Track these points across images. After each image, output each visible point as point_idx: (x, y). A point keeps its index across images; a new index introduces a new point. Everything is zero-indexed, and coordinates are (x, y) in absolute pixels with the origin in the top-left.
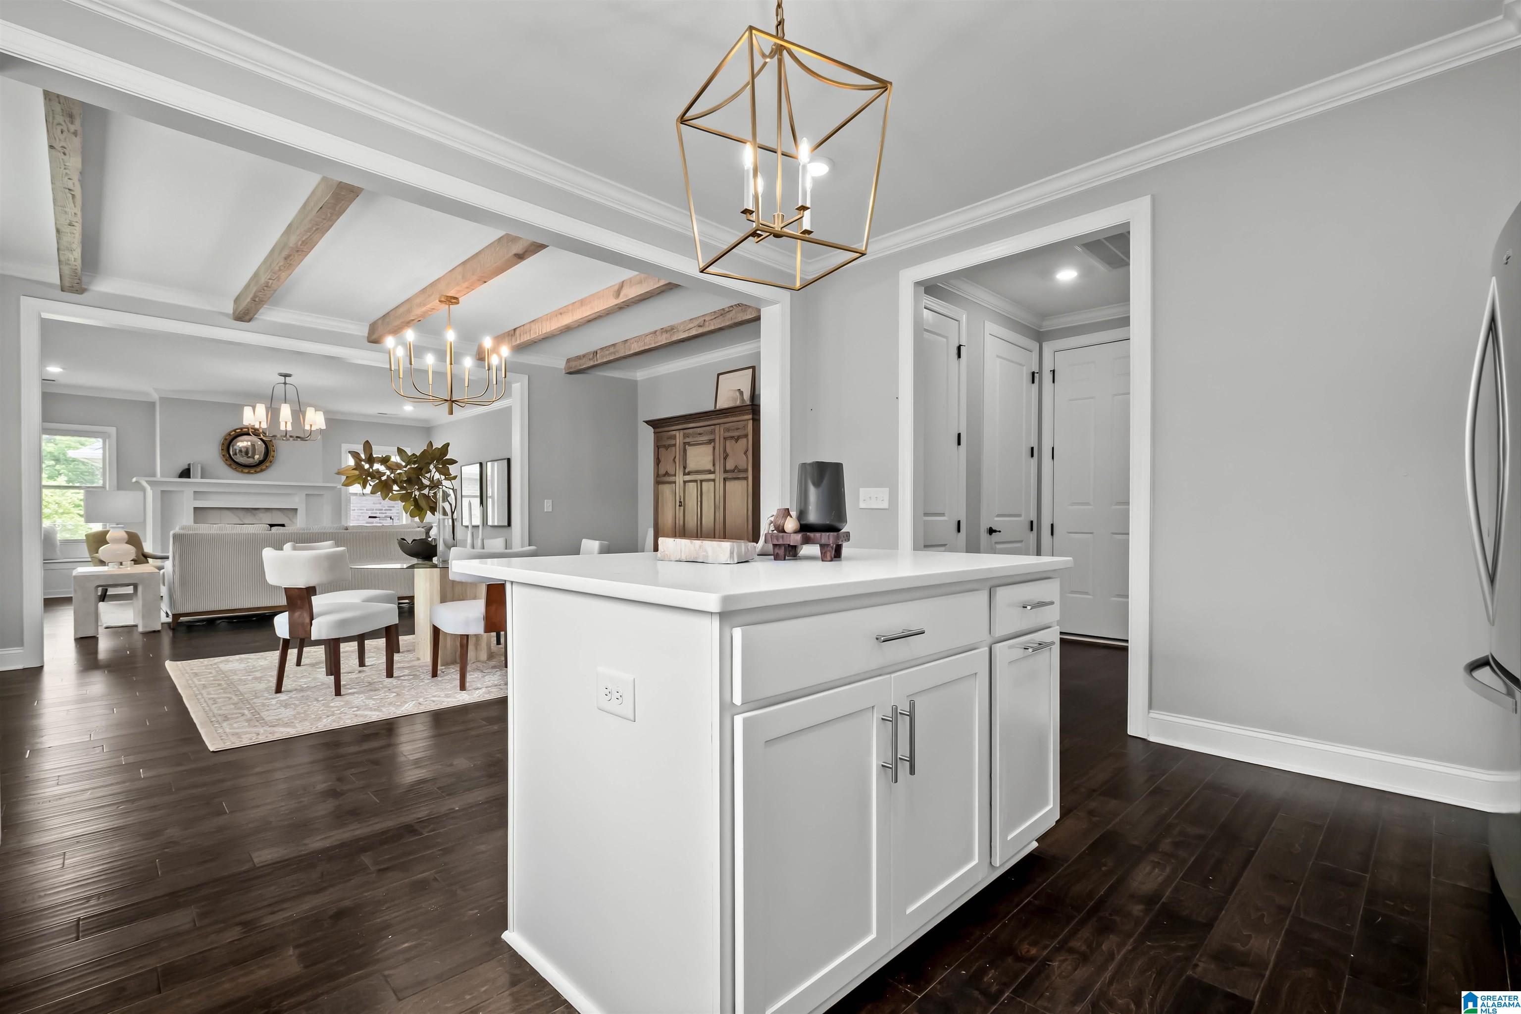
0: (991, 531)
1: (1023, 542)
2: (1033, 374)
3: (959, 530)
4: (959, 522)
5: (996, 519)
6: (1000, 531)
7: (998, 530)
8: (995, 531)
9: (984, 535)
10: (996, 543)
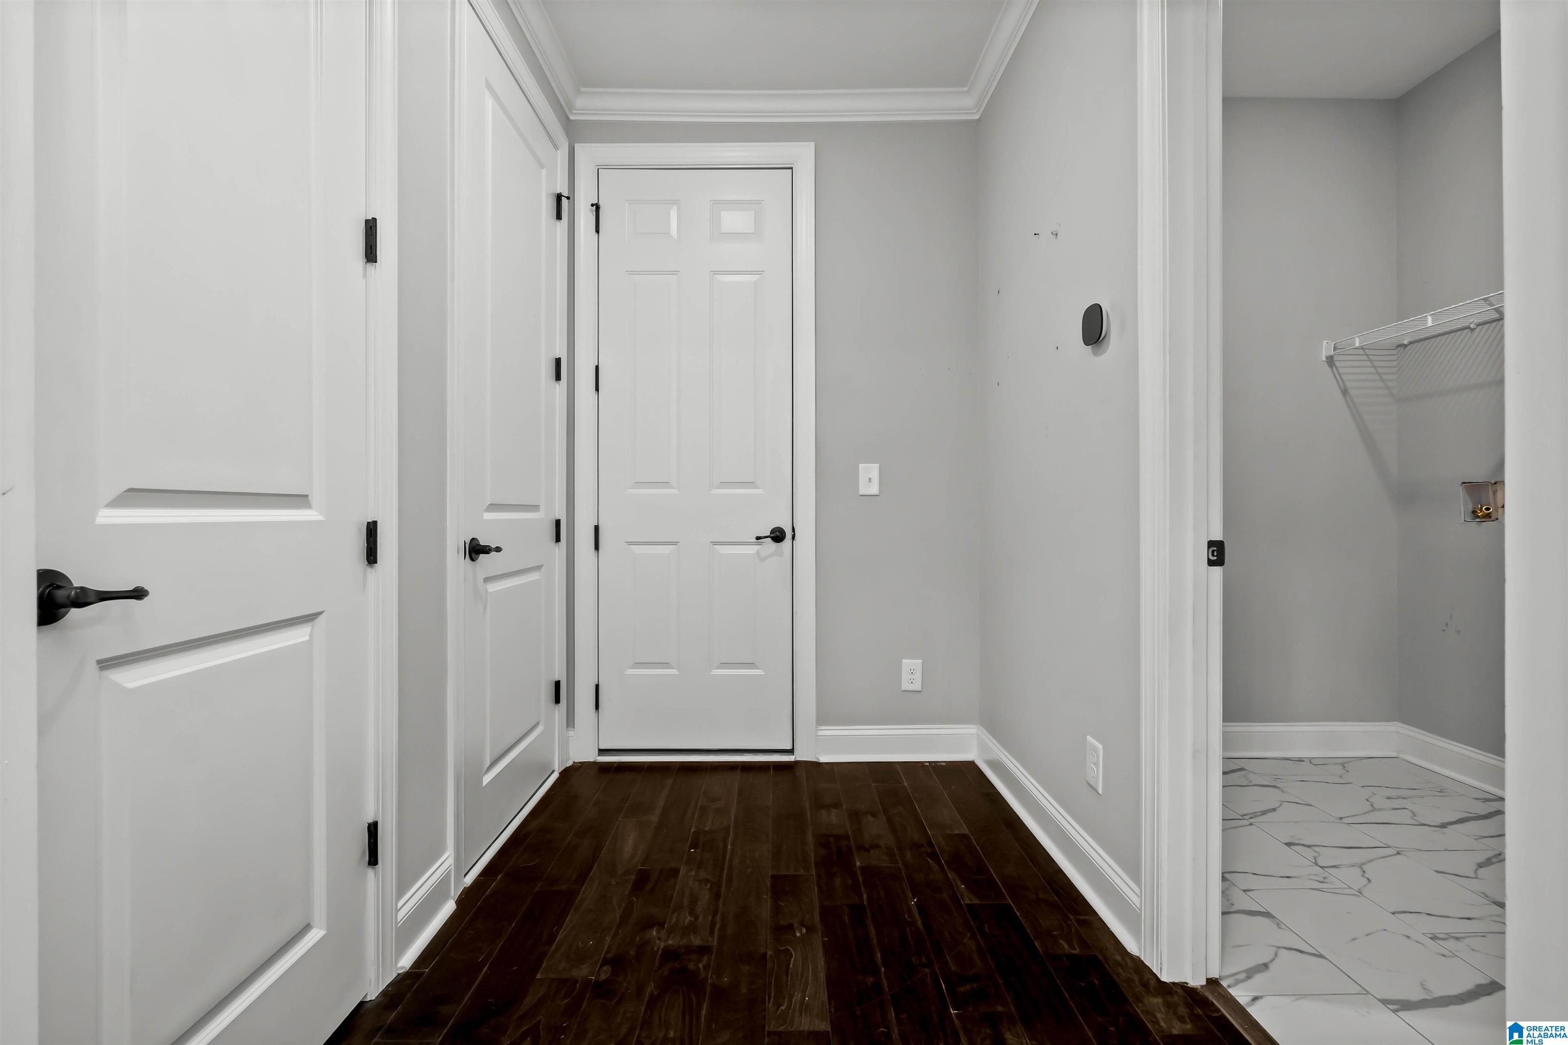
0: (475, 550)
1: (543, 569)
2: (559, 197)
3: (371, 556)
4: (372, 530)
5: (488, 516)
6: (498, 549)
7: (493, 546)
8: (486, 550)
9: (455, 560)
10: (487, 580)
